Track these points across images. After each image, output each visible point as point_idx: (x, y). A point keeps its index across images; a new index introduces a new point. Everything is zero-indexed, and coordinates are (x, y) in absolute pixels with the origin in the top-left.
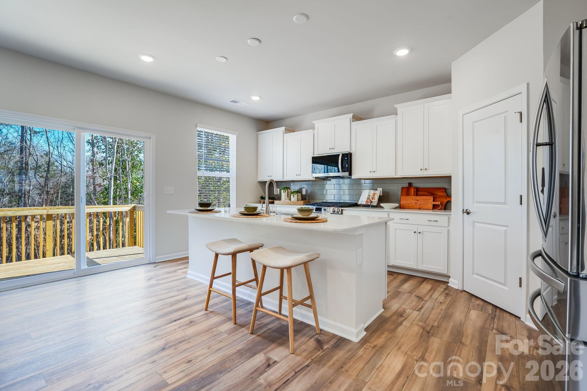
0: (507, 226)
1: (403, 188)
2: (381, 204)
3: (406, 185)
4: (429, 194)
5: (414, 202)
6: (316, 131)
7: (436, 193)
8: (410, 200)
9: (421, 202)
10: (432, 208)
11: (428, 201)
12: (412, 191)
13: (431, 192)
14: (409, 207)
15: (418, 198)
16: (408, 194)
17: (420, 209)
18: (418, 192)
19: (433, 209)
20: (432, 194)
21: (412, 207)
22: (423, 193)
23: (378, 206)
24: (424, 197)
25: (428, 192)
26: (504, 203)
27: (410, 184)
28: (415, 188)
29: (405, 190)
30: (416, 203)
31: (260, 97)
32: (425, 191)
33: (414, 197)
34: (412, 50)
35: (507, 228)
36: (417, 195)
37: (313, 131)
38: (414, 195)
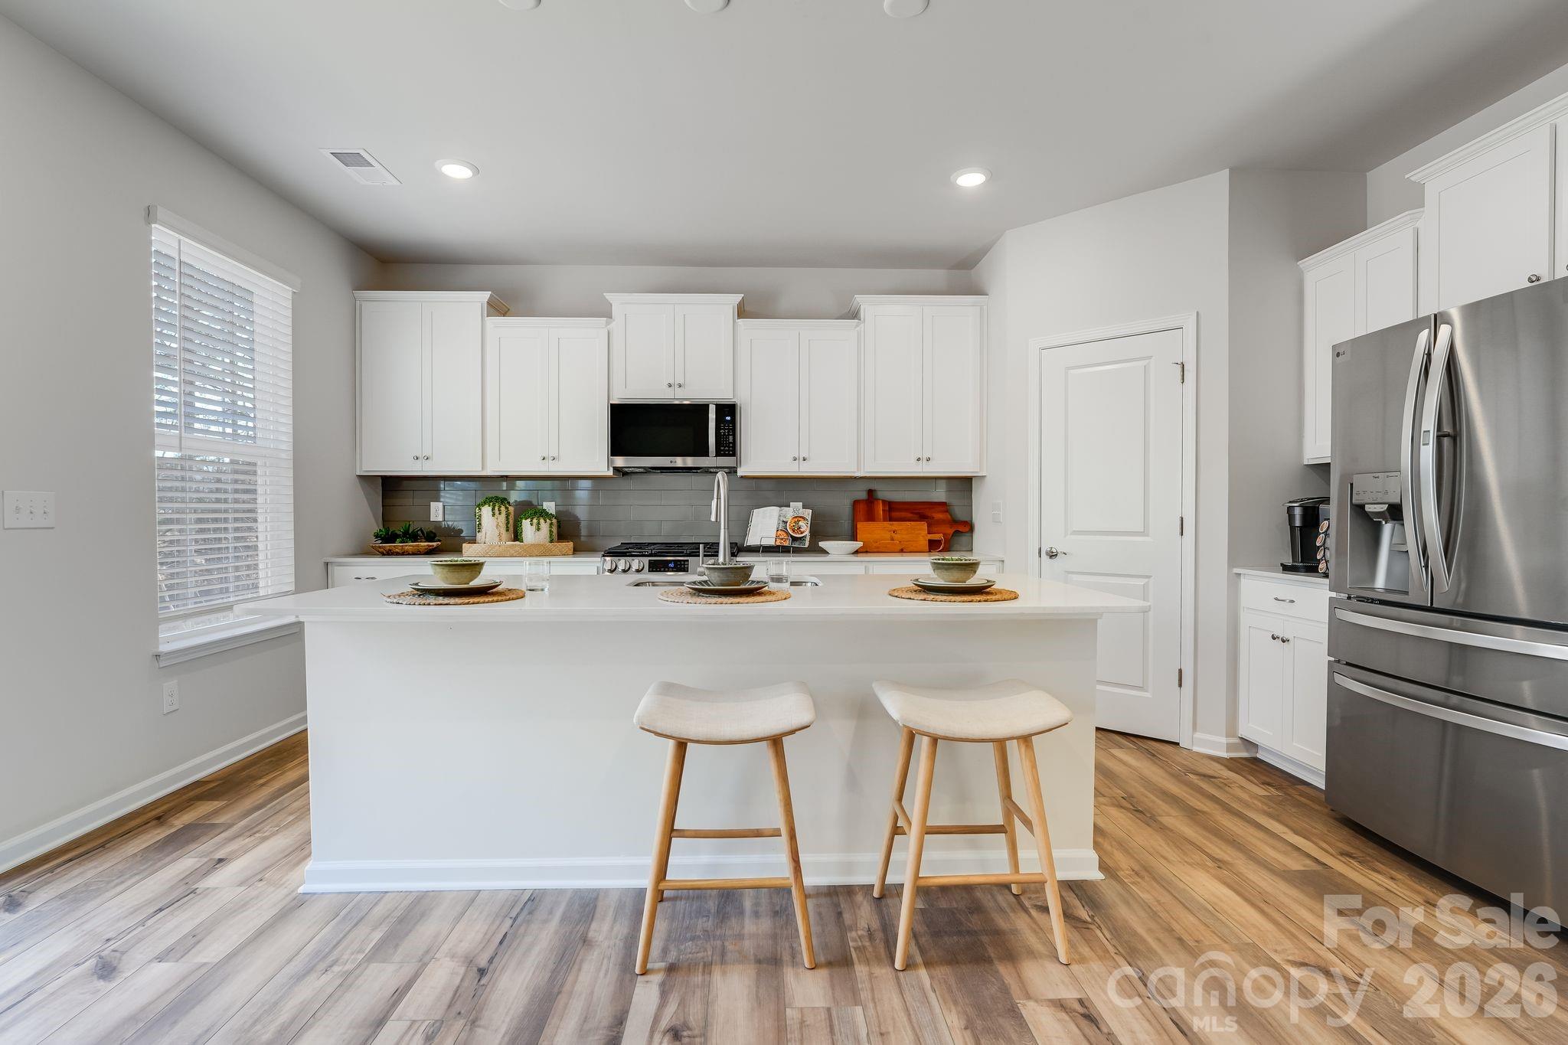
0: (1148, 577)
1: (856, 503)
2: (822, 544)
3: (863, 496)
4: (915, 516)
5: (888, 535)
6: (616, 325)
7: (929, 515)
8: (878, 530)
9: (904, 536)
10: (927, 548)
11: (917, 532)
12: (880, 509)
13: (919, 512)
14: (878, 548)
15: (896, 525)
16: (871, 517)
17: (902, 551)
18: (896, 511)
19: (930, 551)
20: (922, 517)
21: (886, 547)
22: (903, 514)
23: (815, 549)
24: (908, 523)
25: (912, 513)
26: (1143, 534)
27: (871, 492)
28: (884, 502)
29: (862, 507)
30: (892, 539)
31: (476, 171)
32: (907, 510)
33: (887, 524)
34: (992, 176)
35: (1147, 580)
36: (891, 519)
37: (608, 324)
38: (884, 520)
